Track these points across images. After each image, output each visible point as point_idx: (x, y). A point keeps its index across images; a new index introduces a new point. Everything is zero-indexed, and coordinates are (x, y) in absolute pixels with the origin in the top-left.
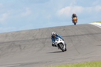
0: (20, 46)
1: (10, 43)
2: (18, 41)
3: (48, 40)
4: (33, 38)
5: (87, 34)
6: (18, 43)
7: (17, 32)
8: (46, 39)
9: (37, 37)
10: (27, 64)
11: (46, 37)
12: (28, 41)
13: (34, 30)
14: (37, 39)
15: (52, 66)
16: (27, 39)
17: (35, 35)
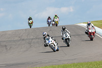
0: (6, 46)
2: (4, 41)
3: (34, 40)
4: (19, 39)
6: (4, 44)
7: (3, 32)
8: (32, 39)
9: (23, 38)
10: (13, 65)
11: (32, 37)
12: (14, 41)
13: (21, 30)
14: (23, 40)
15: (38, 67)
16: (13, 39)
17: (21, 35)
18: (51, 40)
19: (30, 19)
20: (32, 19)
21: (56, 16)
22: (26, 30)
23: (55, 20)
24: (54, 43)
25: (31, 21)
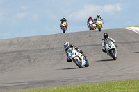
0: (29, 57)
1: (15, 54)
4: (47, 47)
6: (27, 54)
7: (26, 38)
9: (52, 46)
12: (40, 51)
13: (49, 35)
14: (53, 49)
16: (38, 48)
17: (49, 42)
18: (74, 51)
19: (63, 20)
20: (65, 20)
21: (98, 17)
22: (56, 35)
23: (98, 22)
24: (80, 56)
25: (65, 23)
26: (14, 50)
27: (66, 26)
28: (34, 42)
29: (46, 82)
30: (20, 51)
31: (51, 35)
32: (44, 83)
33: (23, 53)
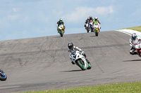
0: (20, 60)
1: (6, 56)
2: (18, 54)
3: (58, 52)
4: (39, 50)
5: (114, 46)
6: (18, 57)
8: (56, 51)
9: (43, 49)
11: (56, 48)
12: (31, 53)
14: (44, 51)
16: (29, 51)
19: (60, 23)
20: (63, 23)
21: (96, 20)
25: (62, 26)
26: (5, 52)
27: (63, 30)
28: (25, 44)
29: (38, 85)
30: (11, 54)
31: (43, 38)
32: (36, 86)
33: (14, 56)
